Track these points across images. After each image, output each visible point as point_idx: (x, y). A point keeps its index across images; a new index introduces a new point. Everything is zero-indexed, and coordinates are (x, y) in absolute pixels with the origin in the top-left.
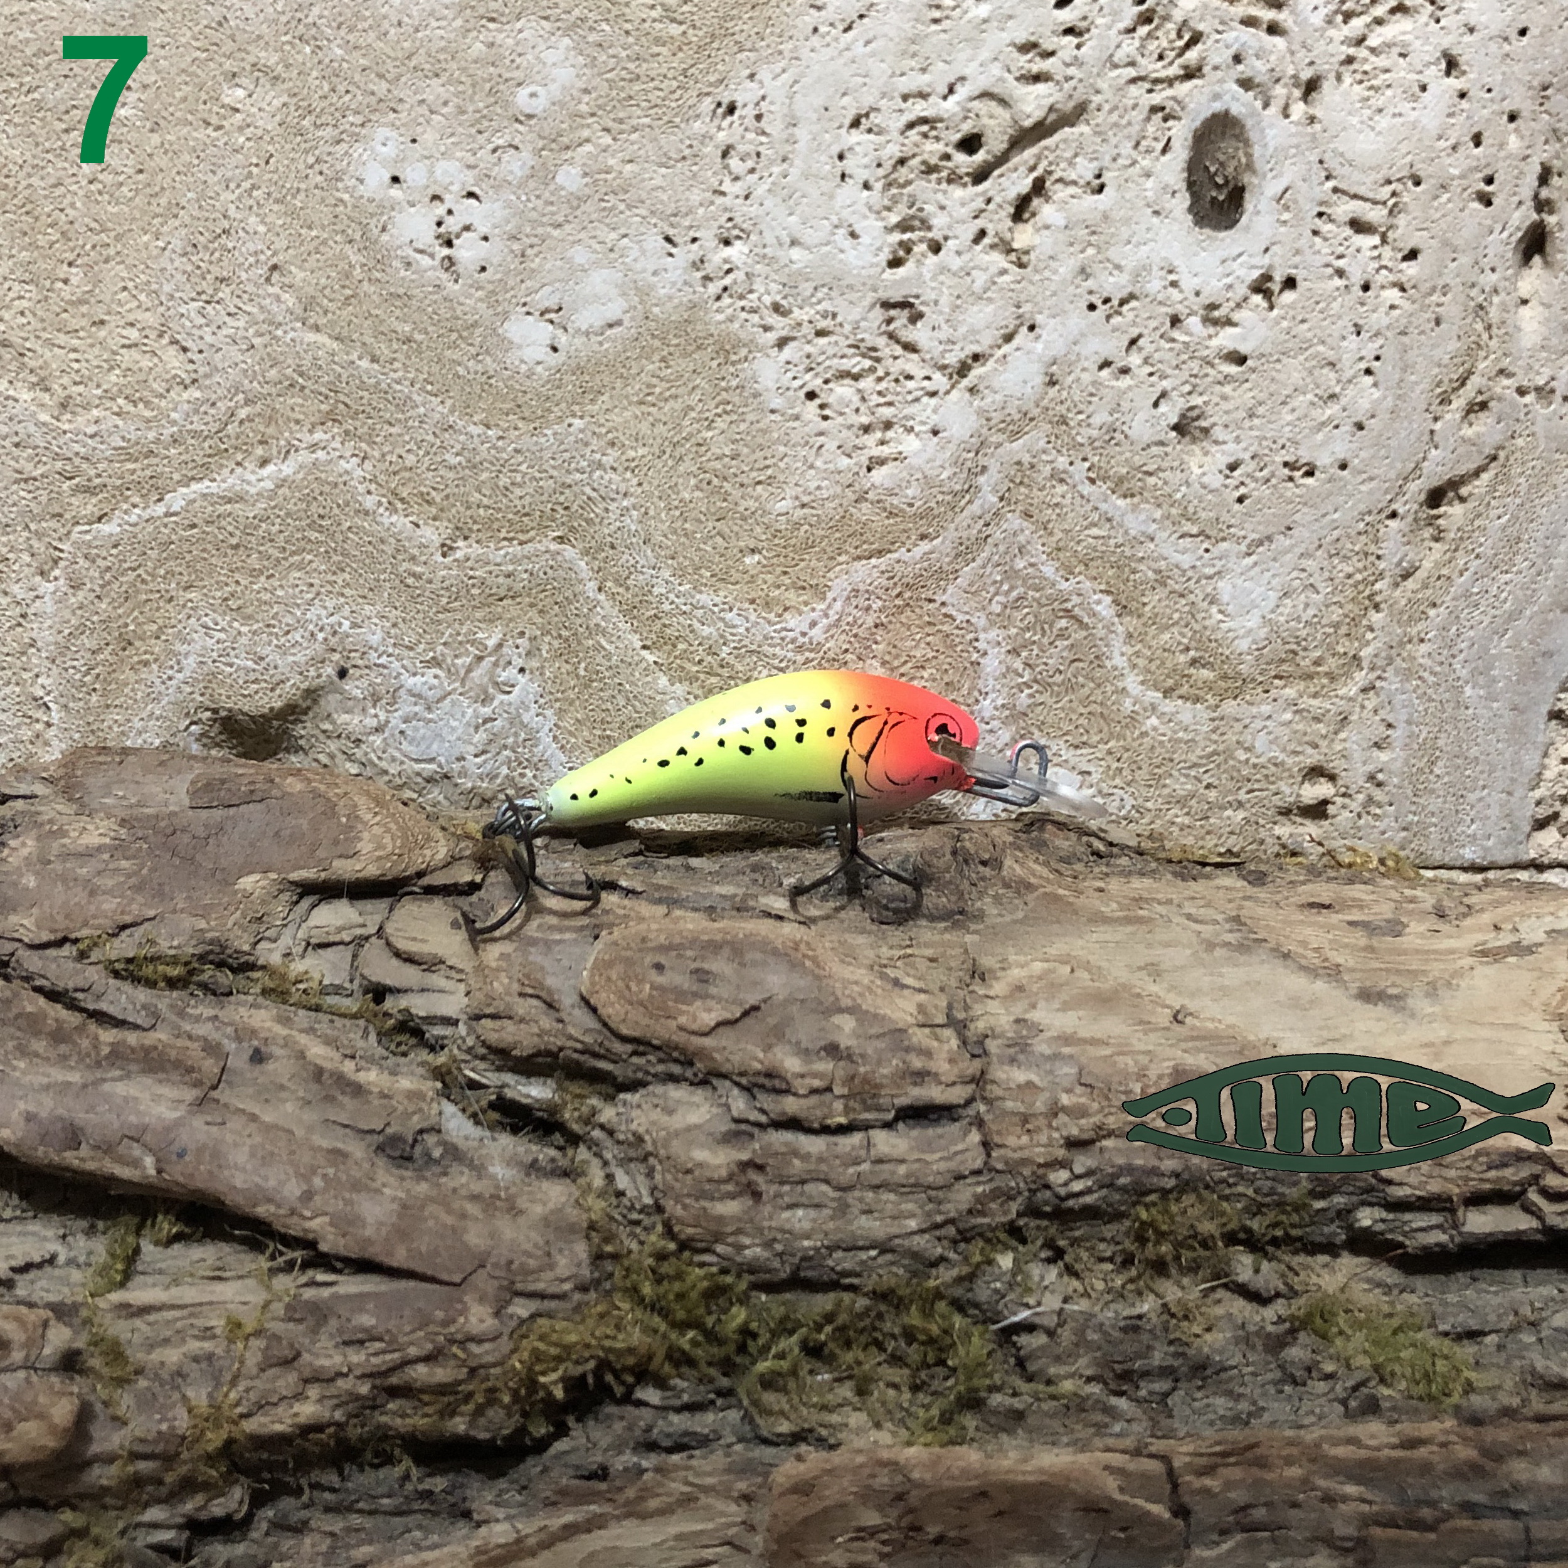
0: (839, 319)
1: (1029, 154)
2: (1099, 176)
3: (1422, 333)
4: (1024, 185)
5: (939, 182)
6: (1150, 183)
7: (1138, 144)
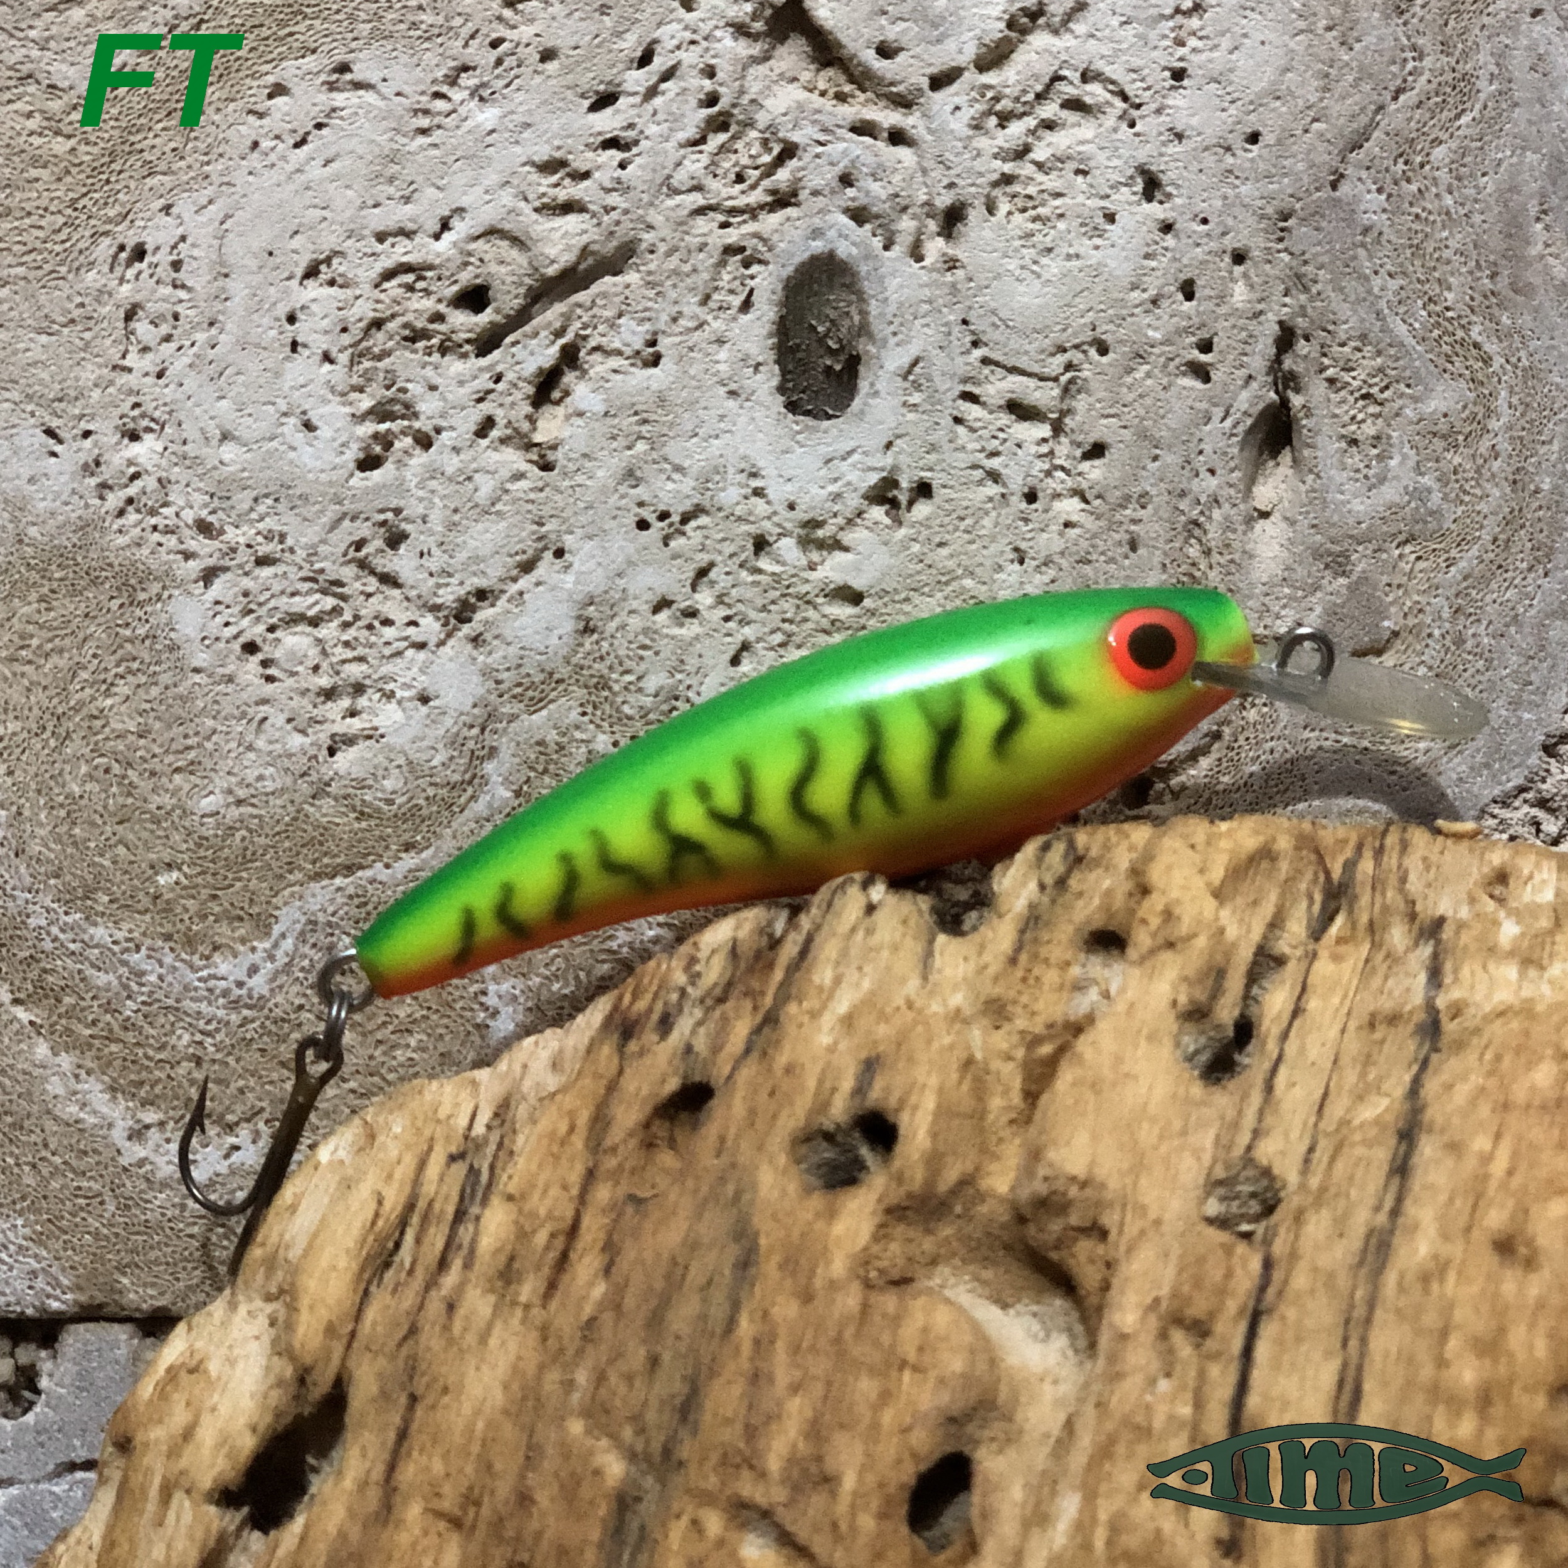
0: (290, 542)
1: (553, 314)
2: (653, 343)
3: (1112, 560)
4: (547, 355)
5: (428, 352)
6: (723, 354)
7: (706, 300)
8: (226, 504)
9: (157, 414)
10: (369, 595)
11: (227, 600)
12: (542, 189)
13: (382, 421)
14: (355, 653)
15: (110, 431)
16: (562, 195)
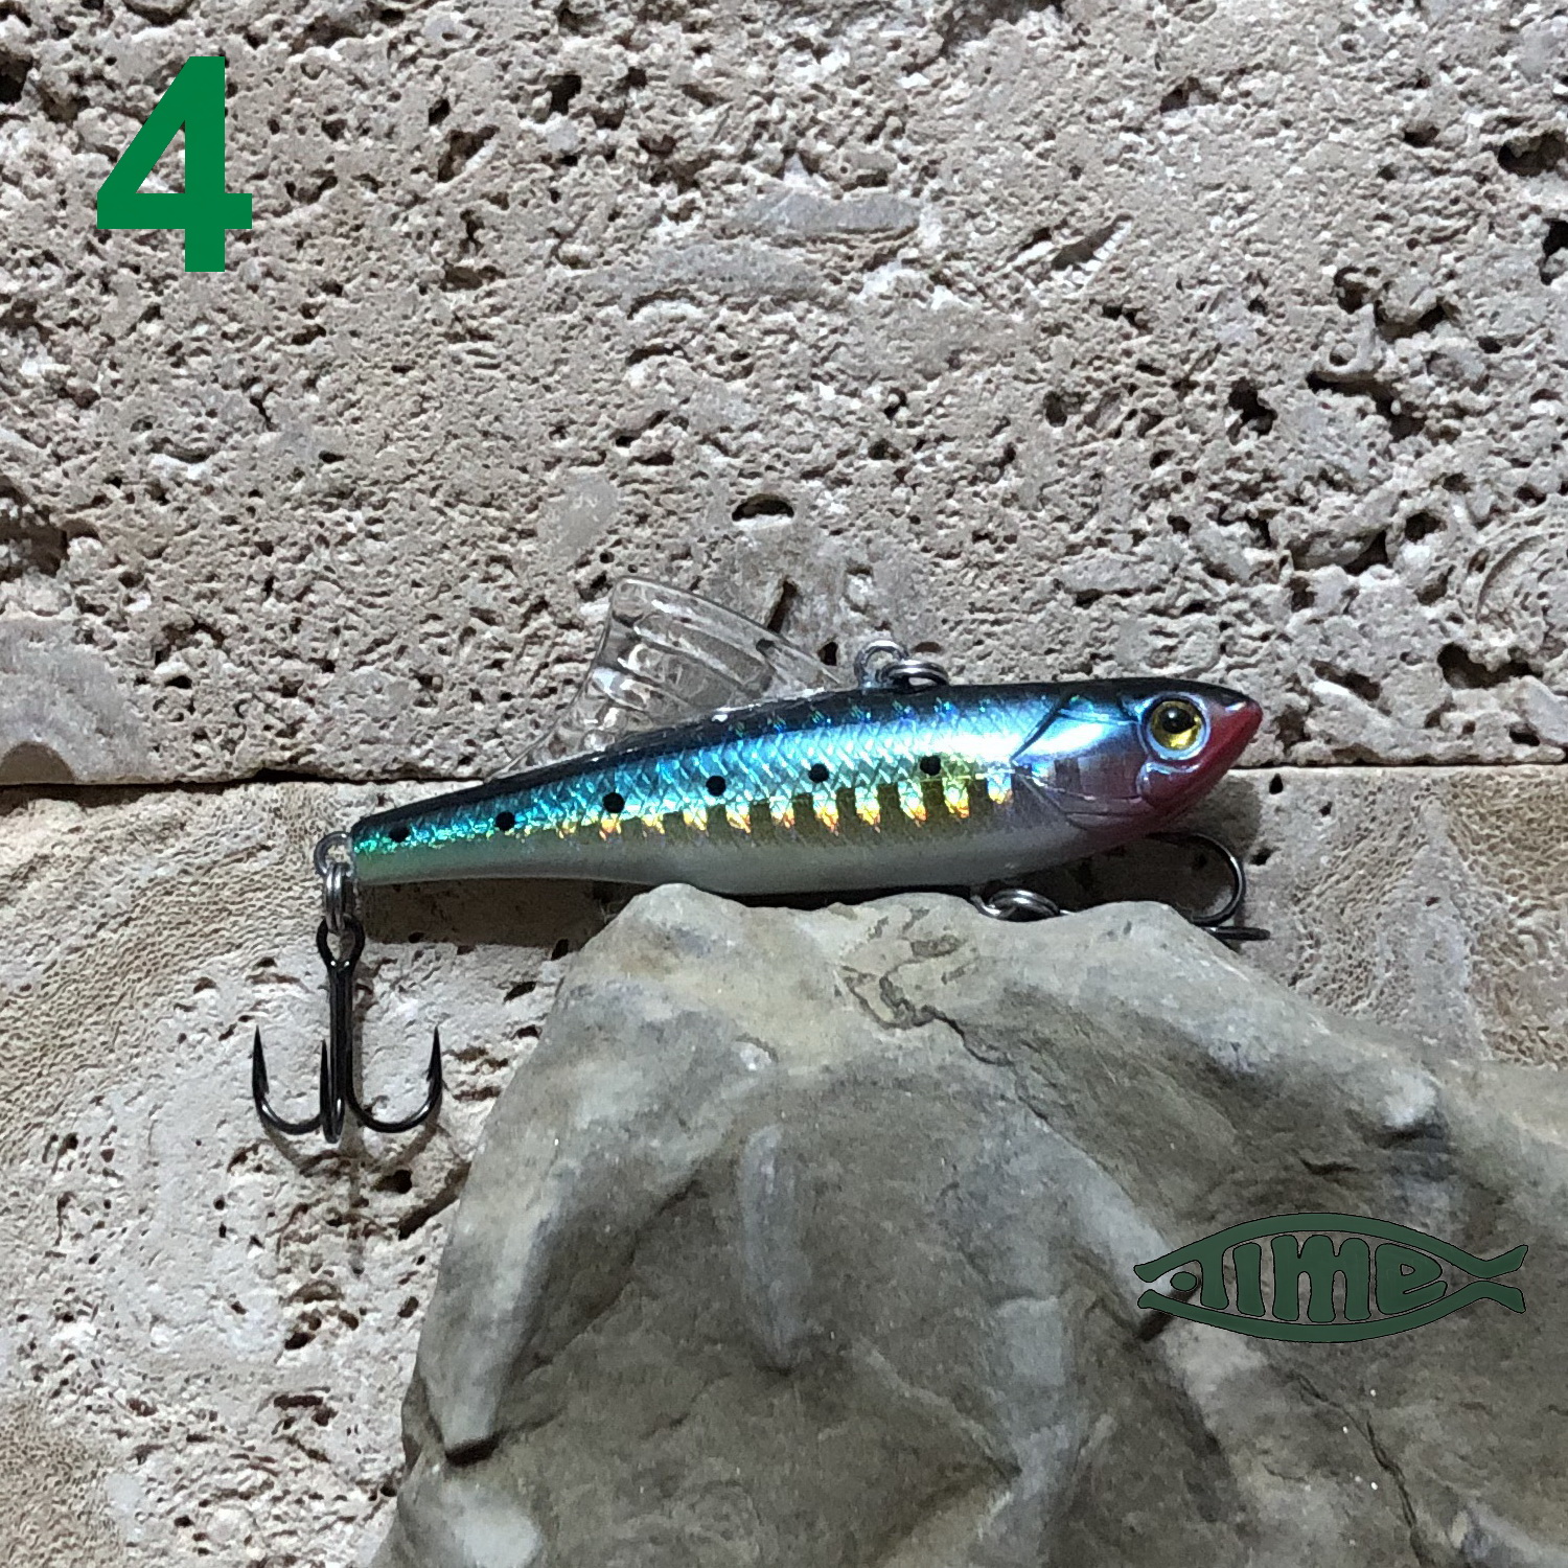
8: (157, 1385)
9: (89, 1299)
10: (297, 1471)
11: (161, 1477)
12: (461, 1078)
13: (308, 1300)
14: (286, 1527)
15: (44, 1316)
16: (482, 1081)
